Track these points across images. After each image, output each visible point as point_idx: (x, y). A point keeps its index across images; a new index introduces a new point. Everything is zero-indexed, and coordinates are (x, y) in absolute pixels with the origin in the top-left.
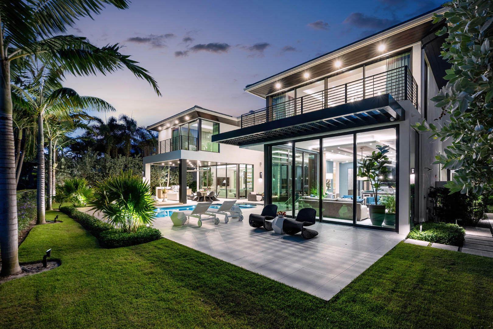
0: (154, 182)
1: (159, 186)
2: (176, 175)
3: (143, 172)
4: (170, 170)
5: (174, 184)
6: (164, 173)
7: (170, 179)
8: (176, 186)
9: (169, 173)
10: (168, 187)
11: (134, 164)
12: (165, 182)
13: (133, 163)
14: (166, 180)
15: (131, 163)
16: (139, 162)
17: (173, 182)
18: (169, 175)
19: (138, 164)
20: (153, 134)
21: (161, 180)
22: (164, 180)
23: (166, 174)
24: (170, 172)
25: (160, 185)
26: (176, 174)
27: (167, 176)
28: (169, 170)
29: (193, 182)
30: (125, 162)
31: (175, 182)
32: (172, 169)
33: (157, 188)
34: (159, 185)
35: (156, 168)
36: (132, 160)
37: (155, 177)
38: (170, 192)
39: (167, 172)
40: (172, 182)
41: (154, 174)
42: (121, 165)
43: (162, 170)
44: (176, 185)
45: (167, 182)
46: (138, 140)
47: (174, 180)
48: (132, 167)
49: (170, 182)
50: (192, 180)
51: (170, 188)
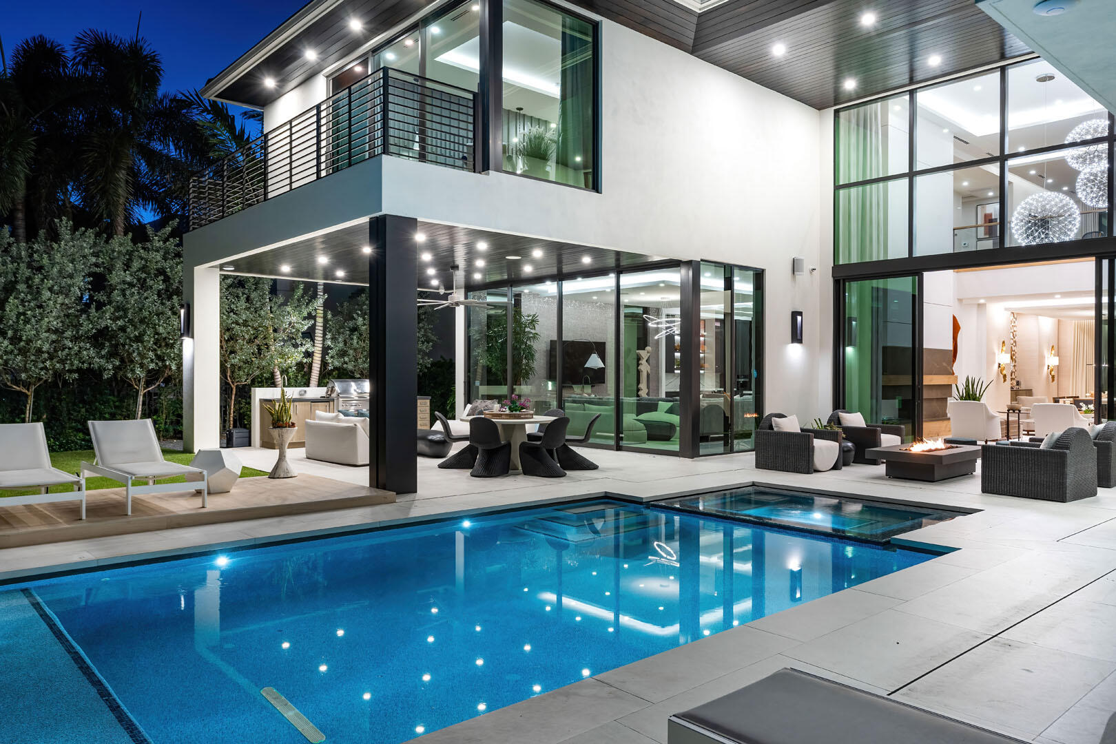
0: (246, 362)
1: (274, 385)
2: (354, 329)
3: (182, 311)
4: (327, 306)
5: (344, 374)
6: (294, 319)
7: (325, 350)
8: (353, 386)
9: (320, 321)
10: (314, 391)
11: (143, 269)
12: (300, 365)
13: (136, 265)
14: (309, 354)
15: (127, 266)
16: (167, 265)
17: (337, 364)
18: (319, 332)
19: (161, 272)
20: (243, 131)
21: (282, 355)
22: (296, 356)
23: (306, 326)
24: (325, 317)
25: (279, 378)
26: (351, 324)
27: (309, 334)
28: (320, 302)
29: (433, 364)
30: (94, 260)
31: (350, 367)
32: (338, 299)
33: (260, 394)
34: (273, 375)
35: (254, 295)
36: (130, 253)
37: (250, 341)
38: (323, 416)
39: (310, 317)
40: (333, 363)
41: (245, 324)
42: (71, 276)
43: (285, 304)
44: (352, 377)
45: (310, 366)
46: (168, 158)
47: (342, 354)
48: (131, 285)
49: (324, 364)
50: (429, 355)
51: (321, 392)
